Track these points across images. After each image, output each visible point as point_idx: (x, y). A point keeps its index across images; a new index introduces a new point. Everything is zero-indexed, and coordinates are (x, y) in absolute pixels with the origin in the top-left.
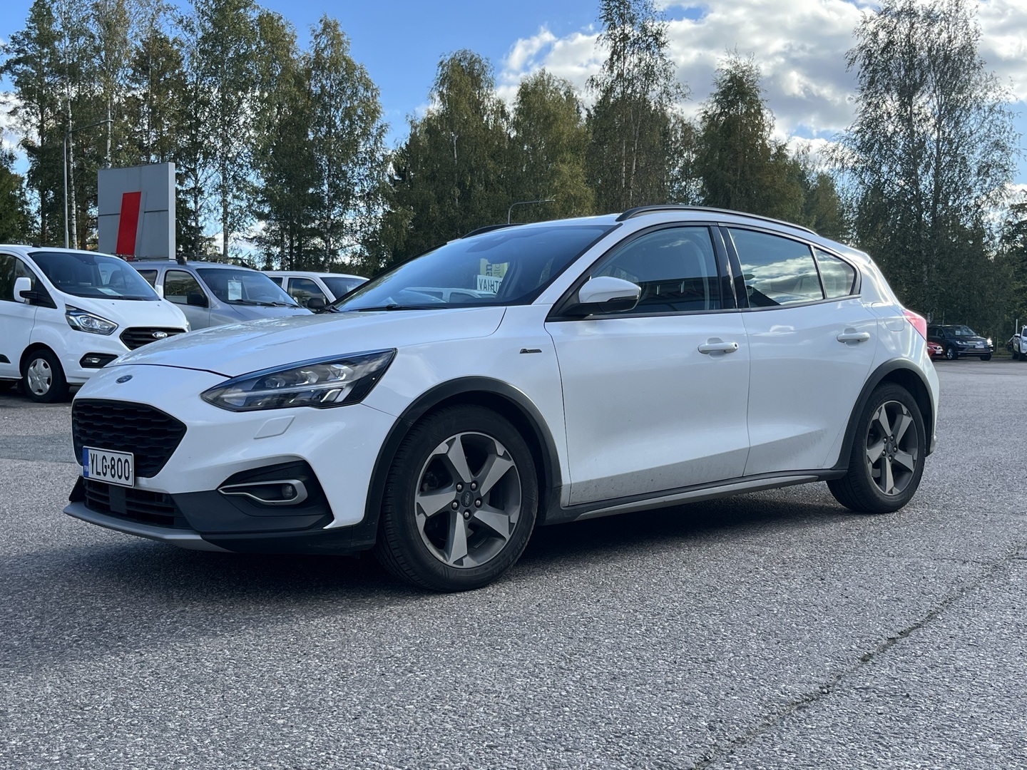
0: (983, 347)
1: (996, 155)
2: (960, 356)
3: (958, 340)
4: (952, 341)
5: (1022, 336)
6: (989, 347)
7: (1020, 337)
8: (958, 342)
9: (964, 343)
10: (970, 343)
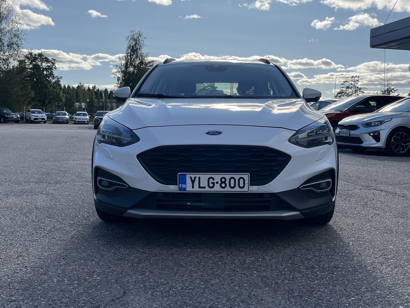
0: (16, 117)
1: (15, 40)
2: (7, 121)
3: (6, 114)
4: (3, 115)
5: (31, 113)
6: (19, 118)
7: (30, 114)
8: (6, 116)
9: (9, 116)
10: (11, 116)
